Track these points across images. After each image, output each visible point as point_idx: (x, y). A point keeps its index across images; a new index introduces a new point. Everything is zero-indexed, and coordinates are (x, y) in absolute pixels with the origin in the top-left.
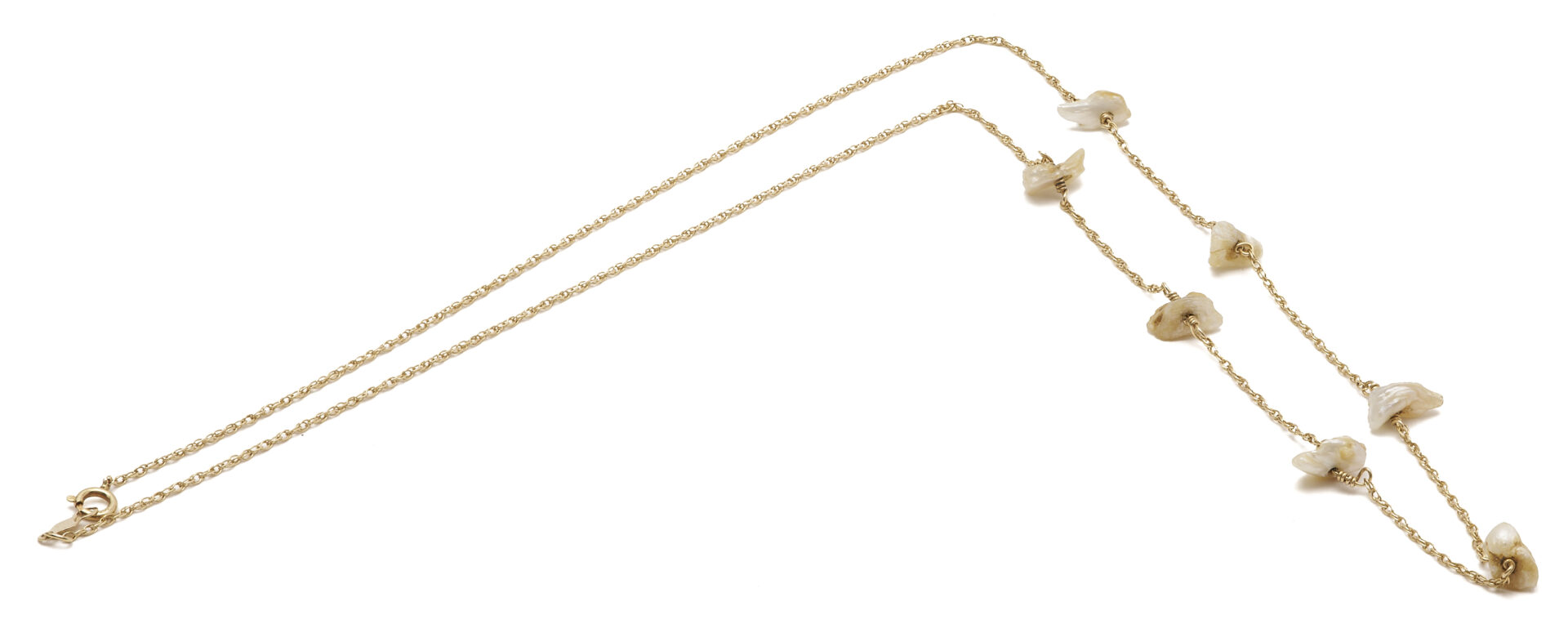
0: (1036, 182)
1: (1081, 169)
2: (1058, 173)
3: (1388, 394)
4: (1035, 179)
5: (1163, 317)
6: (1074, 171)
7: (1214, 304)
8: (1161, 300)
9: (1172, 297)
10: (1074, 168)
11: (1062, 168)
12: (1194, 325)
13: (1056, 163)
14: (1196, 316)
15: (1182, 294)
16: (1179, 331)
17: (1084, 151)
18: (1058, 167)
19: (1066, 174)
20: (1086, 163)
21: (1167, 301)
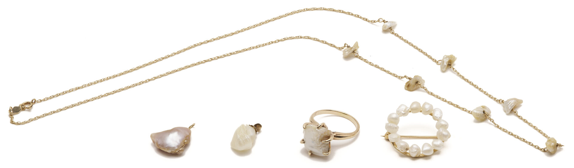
0: (347, 53)
1: (358, 47)
2: (353, 49)
3: (510, 103)
4: (347, 52)
5: (410, 85)
6: (357, 48)
7: (422, 78)
8: (406, 80)
9: (410, 79)
10: (356, 47)
11: (353, 48)
12: (420, 85)
13: (351, 47)
14: (419, 82)
15: (412, 77)
16: (415, 87)
17: (358, 43)
18: (352, 48)
19: (355, 49)
20: (359, 45)
21: (409, 80)
